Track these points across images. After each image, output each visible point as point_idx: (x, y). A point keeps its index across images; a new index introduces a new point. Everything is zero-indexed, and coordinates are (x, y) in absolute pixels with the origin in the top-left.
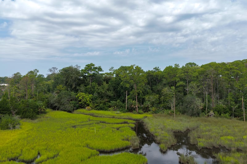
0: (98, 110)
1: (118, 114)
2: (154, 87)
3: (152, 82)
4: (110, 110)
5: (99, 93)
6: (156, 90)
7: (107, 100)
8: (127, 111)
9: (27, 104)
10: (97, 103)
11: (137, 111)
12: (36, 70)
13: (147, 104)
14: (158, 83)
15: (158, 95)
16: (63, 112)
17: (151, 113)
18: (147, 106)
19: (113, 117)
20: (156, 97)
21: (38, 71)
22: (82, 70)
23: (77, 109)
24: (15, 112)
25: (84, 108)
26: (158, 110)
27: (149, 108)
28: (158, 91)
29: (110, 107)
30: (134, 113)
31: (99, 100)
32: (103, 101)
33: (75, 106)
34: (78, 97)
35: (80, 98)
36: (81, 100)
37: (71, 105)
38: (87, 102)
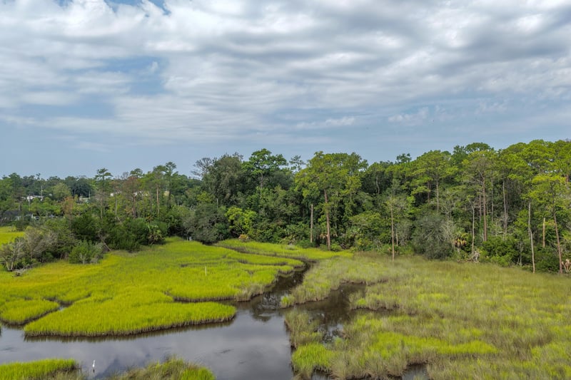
0: (263, 242)
1: (293, 250)
3: (380, 187)
4: (281, 242)
5: (267, 209)
7: (281, 222)
8: (311, 246)
9: (128, 226)
10: (262, 229)
11: (329, 245)
12: (170, 163)
13: (353, 231)
16: (196, 243)
17: (355, 250)
18: (352, 236)
19: (275, 255)
21: (174, 167)
22: (244, 163)
23: (225, 238)
24: (105, 238)
25: (237, 236)
26: (372, 245)
29: (283, 236)
30: (322, 249)
31: (265, 223)
32: (273, 225)
33: (220, 233)
34: (229, 216)
35: (231, 218)
36: (232, 221)
37: (215, 231)
38: (244, 227)
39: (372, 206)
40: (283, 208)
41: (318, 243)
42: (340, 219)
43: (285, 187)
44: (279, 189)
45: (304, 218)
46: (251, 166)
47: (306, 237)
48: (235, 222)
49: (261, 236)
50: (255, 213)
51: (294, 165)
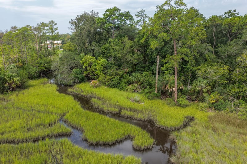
0: (111, 87)
2: (220, 49)
3: (218, 38)
4: (127, 89)
5: (115, 57)
6: (225, 55)
7: (127, 70)
8: (157, 97)
10: (110, 75)
11: (176, 99)
13: (201, 84)
14: (231, 40)
15: (226, 67)
17: (206, 107)
18: (199, 89)
20: (223, 71)
22: (99, 19)
26: (223, 102)
27: (203, 92)
28: (229, 56)
29: (130, 83)
31: (113, 70)
32: (120, 72)
33: (77, 78)
34: (83, 63)
35: (85, 64)
36: (86, 67)
37: (72, 76)
38: (96, 72)
39: (213, 56)
40: (129, 57)
41: (164, 94)
42: (183, 68)
43: (131, 38)
44: (126, 39)
45: (147, 65)
46: (104, 21)
47: (150, 85)
48: (88, 68)
49: (110, 82)
50: (105, 60)
51: (139, 18)
